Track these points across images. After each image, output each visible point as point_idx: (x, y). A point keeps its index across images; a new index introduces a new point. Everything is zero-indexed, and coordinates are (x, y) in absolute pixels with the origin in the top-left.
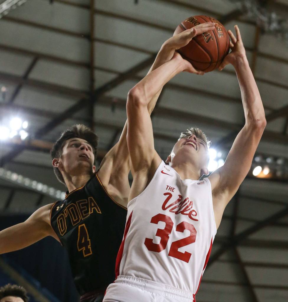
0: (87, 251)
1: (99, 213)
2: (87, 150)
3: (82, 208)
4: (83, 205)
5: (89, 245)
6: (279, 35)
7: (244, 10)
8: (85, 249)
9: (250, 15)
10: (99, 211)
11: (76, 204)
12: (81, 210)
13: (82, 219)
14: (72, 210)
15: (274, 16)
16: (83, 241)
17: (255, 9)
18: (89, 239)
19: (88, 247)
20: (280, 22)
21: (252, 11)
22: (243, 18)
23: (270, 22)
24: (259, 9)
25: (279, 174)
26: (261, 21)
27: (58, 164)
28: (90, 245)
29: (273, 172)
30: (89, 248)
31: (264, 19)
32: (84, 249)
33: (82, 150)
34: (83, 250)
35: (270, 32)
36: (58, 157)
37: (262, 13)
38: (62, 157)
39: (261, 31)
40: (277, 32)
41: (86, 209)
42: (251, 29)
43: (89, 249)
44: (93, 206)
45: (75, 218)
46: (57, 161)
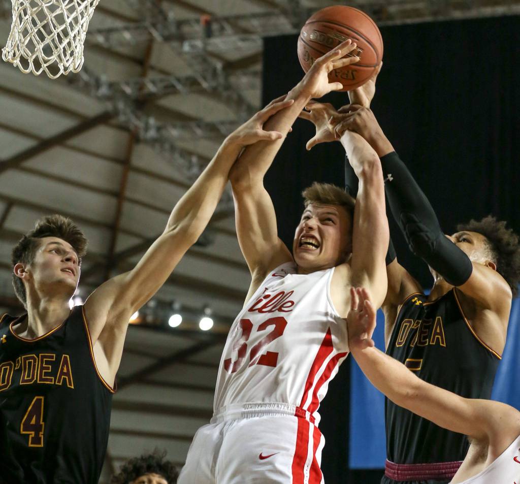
0: (36, 440)
1: (70, 388)
2: (74, 262)
3: (44, 366)
4: (47, 363)
5: (41, 431)
6: (157, 146)
7: (116, 113)
8: (33, 435)
9: (122, 118)
10: (70, 385)
11: (38, 357)
12: (42, 368)
13: (38, 382)
14: (30, 363)
15: (152, 121)
16: (33, 422)
17: (128, 111)
18: (43, 421)
19: (39, 434)
20: (159, 129)
21: (125, 114)
22: (114, 121)
23: (147, 128)
24: (133, 112)
25: (150, 319)
26: (136, 127)
27: (24, 274)
28: (42, 433)
29: (143, 315)
30: (40, 436)
31: (140, 124)
32: (31, 434)
33: (67, 262)
34: (31, 436)
35: (147, 142)
36: (25, 263)
37: (138, 118)
38: (33, 265)
39: (135, 139)
40: (154, 142)
41: (49, 370)
42: (124, 137)
43: (41, 438)
44: (65, 373)
45: (28, 376)
46: (22, 267)
